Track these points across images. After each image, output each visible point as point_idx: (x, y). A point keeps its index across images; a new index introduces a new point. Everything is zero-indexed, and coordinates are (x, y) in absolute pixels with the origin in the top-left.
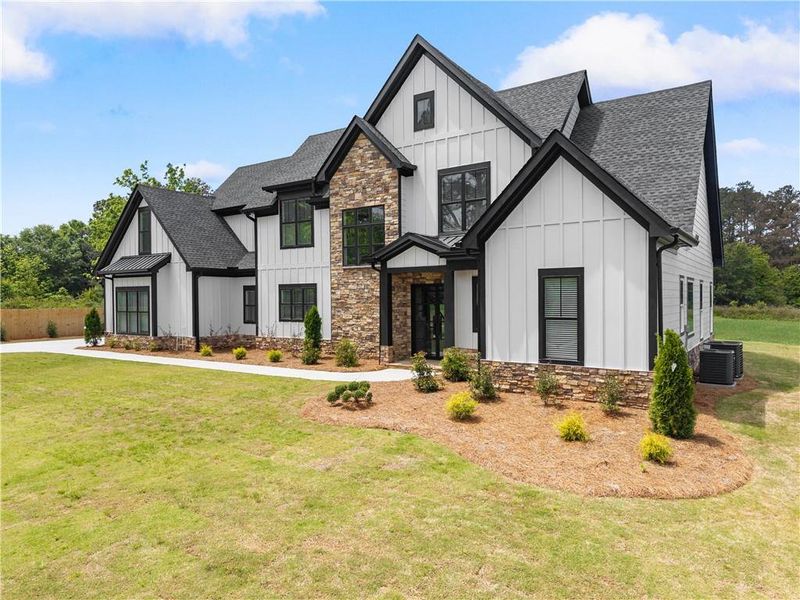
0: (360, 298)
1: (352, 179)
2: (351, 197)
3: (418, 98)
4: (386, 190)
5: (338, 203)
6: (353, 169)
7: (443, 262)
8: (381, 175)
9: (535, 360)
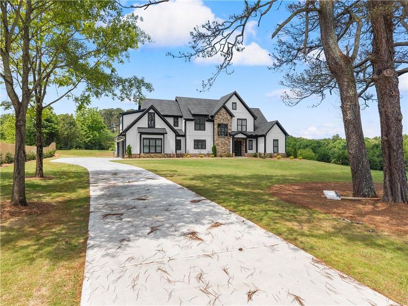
0: (222, 143)
1: (221, 117)
2: (220, 121)
3: (233, 103)
4: (229, 121)
5: (217, 122)
6: (221, 115)
7: (245, 137)
8: (227, 117)
9: (272, 152)
